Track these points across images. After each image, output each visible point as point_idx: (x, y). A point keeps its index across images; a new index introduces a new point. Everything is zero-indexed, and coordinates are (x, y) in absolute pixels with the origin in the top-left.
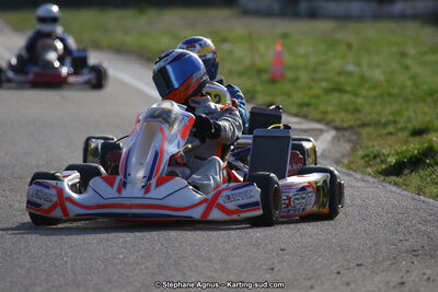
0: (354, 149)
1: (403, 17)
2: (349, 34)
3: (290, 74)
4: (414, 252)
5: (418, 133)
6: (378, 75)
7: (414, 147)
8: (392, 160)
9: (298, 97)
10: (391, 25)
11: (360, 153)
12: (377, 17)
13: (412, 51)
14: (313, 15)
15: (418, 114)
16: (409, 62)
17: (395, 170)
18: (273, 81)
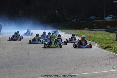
0: (100, 46)
1: (102, 31)
2: (96, 32)
3: (91, 37)
4: (109, 58)
5: (106, 44)
6: (101, 37)
7: (107, 46)
8: (104, 47)
9: (93, 40)
10: (101, 31)
11: (101, 46)
12: (99, 31)
13: (104, 34)
14: (92, 30)
15: (106, 42)
16: (103, 36)
17: (105, 48)
18: (90, 38)
